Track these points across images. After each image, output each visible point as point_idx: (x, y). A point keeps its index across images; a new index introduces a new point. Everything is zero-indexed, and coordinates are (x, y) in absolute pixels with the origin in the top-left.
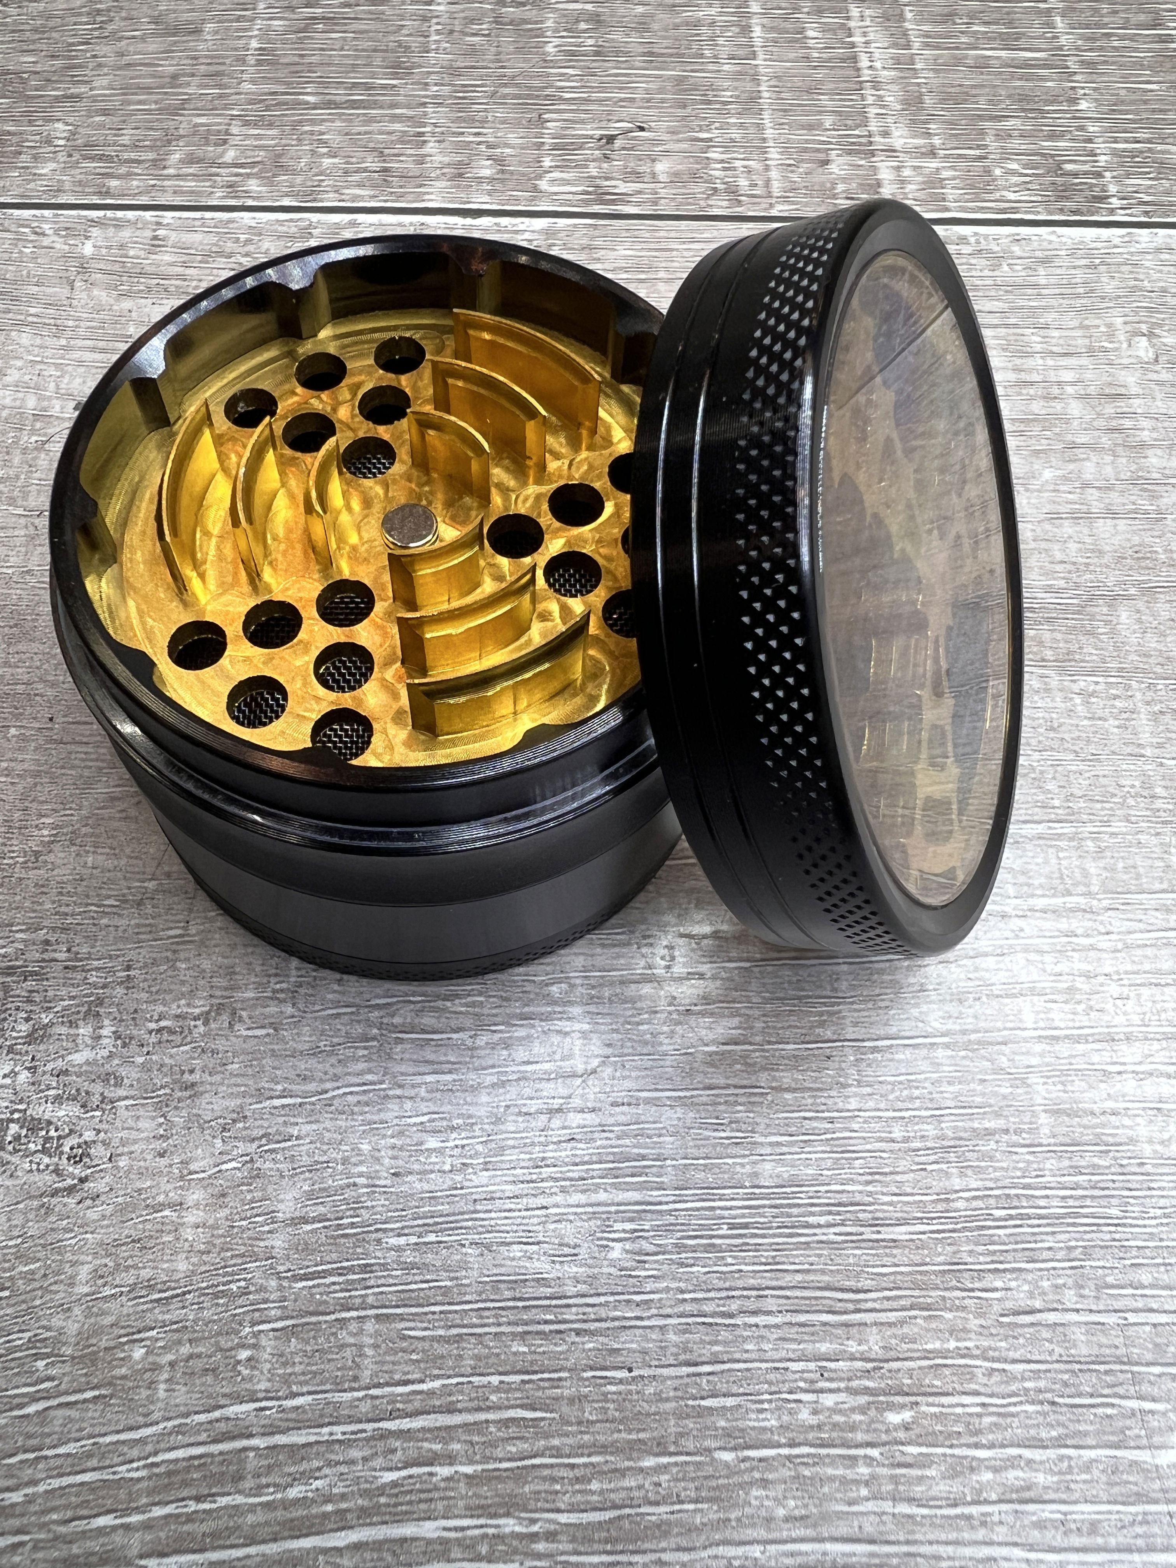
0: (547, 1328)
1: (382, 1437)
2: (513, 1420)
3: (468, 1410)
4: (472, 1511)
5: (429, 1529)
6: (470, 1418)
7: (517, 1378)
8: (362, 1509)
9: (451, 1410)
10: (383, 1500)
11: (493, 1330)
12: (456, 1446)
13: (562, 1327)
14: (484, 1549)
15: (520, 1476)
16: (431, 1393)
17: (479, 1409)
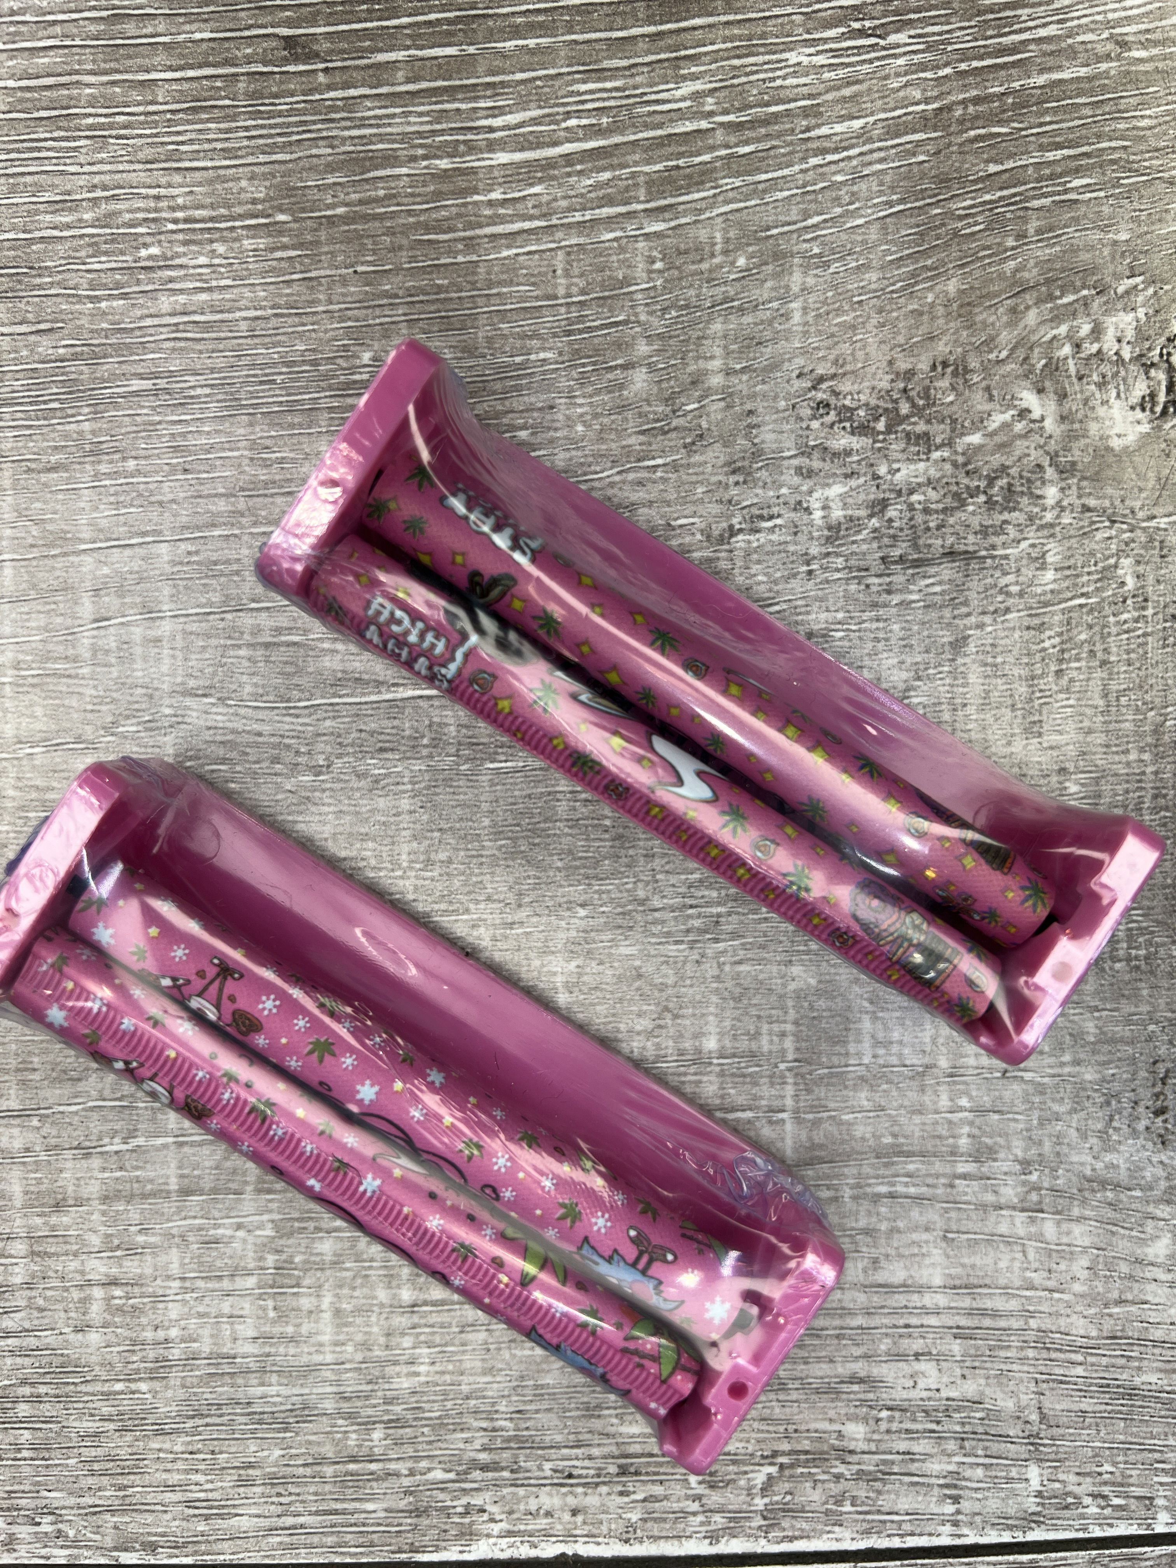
0: (421, 298)
1: (544, 215)
2: (445, 232)
3: (479, 237)
4: (473, 171)
5: (503, 158)
6: (479, 232)
7: (442, 261)
8: (554, 168)
9: (493, 237)
10: (539, 175)
11: (463, 294)
12: (488, 212)
13: (409, 299)
14: (462, 148)
15: (438, 195)
16: (509, 247)
17: (471, 238)
